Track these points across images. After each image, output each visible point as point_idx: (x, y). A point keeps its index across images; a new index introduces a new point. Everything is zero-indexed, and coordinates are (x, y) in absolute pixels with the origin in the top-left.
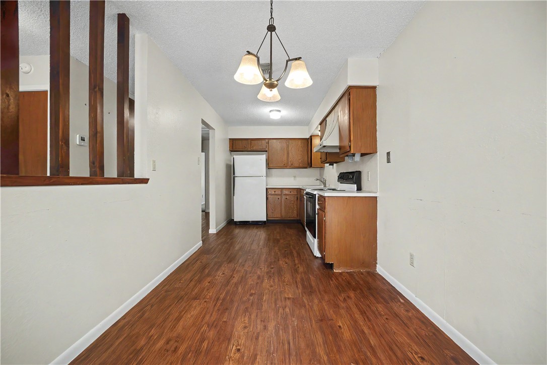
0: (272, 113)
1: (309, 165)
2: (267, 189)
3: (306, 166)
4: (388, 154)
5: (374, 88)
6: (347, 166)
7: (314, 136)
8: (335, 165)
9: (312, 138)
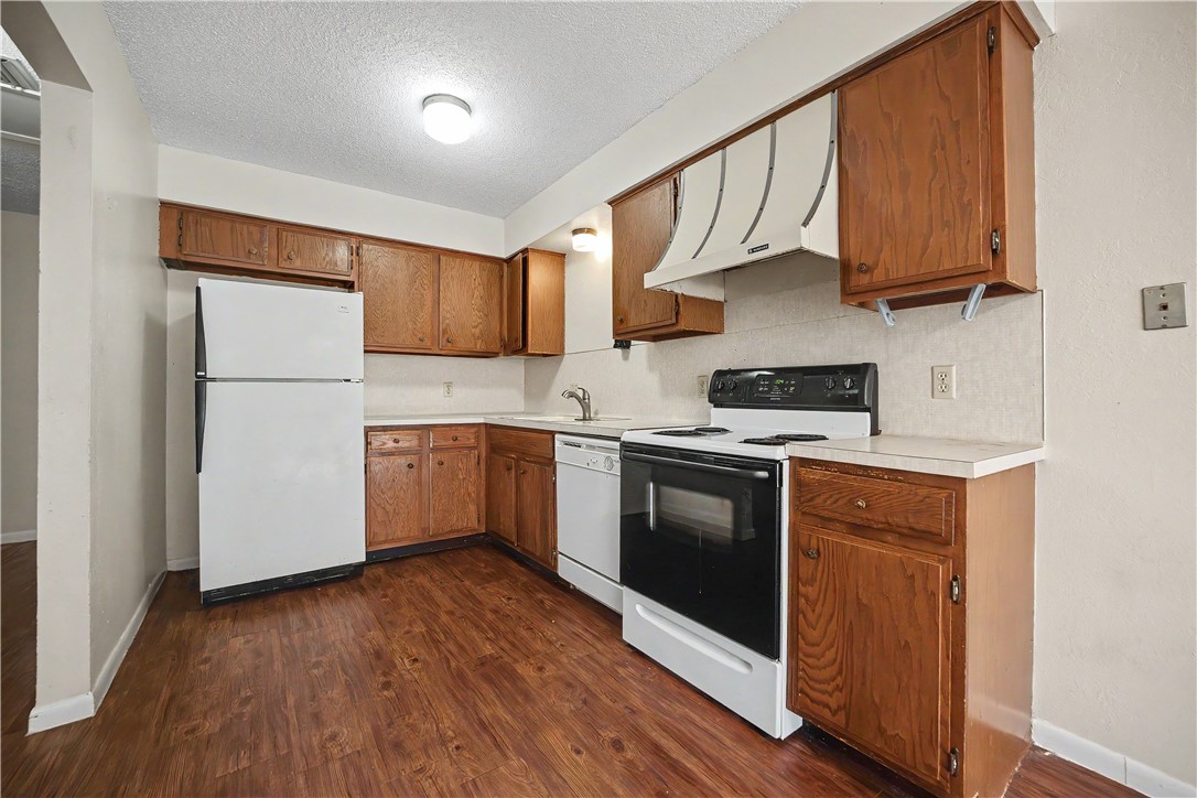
2: (368, 430)
3: (495, 347)
7: (534, 250)
9: (525, 261)
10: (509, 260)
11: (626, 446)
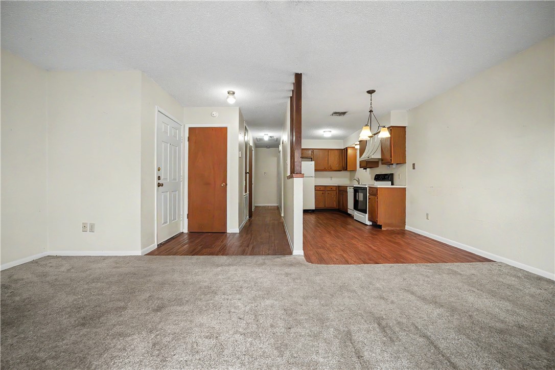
0: (325, 133)
1: (345, 169)
2: (315, 186)
3: (340, 169)
4: (414, 164)
5: (405, 127)
6: (382, 170)
7: (349, 147)
8: (368, 169)
9: (347, 150)
10: (344, 149)
11: (355, 187)
